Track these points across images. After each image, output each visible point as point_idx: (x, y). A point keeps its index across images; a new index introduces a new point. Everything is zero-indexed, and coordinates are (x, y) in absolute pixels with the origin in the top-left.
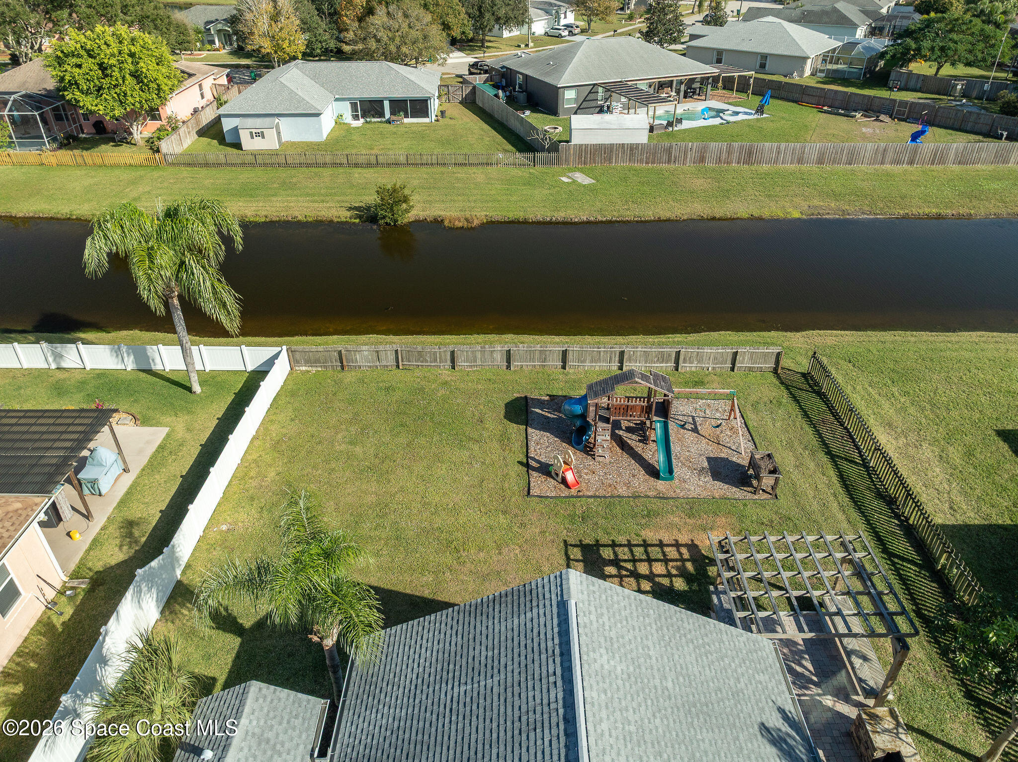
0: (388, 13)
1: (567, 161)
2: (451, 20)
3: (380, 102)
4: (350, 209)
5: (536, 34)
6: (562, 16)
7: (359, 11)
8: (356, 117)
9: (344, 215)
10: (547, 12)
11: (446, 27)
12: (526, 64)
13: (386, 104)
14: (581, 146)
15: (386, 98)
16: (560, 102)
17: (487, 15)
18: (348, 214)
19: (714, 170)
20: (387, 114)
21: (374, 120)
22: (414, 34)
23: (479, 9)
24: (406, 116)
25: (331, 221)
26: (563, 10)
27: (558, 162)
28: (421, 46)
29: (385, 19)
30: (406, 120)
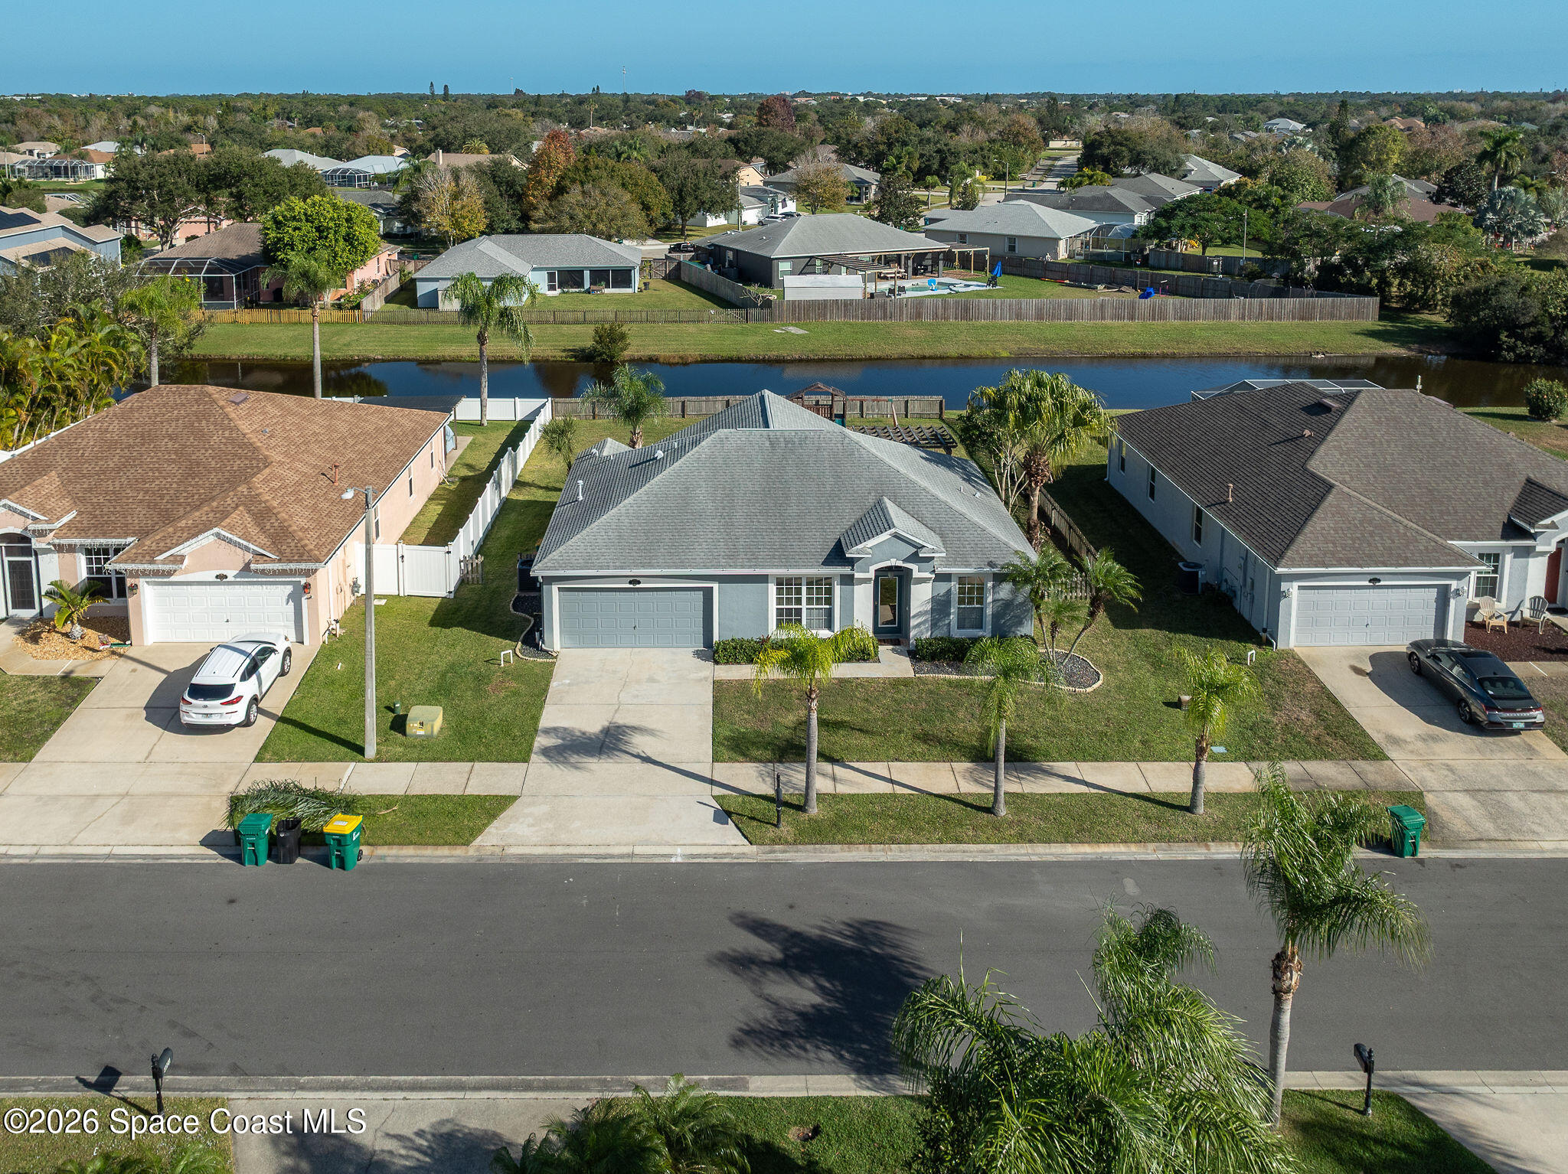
0: (583, 192)
1: (781, 318)
2: (651, 200)
3: (580, 272)
4: (564, 351)
5: (748, 223)
6: (780, 205)
7: (548, 191)
8: (552, 288)
9: (559, 355)
10: (761, 200)
11: (646, 207)
12: (736, 240)
13: (587, 274)
14: (794, 302)
15: (587, 268)
16: (774, 274)
17: (689, 200)
18: (564, 354)
19: (930, 324)
20: (587, 285)
21: (571, 290)
22: (612, 211)
23: (680, 194)
24: (607, 286)
25: (547, 360)
26: (781, 197)
27: (772, 319)
28: (619, 223)
29: (580, 198)
30: (607, 291)
